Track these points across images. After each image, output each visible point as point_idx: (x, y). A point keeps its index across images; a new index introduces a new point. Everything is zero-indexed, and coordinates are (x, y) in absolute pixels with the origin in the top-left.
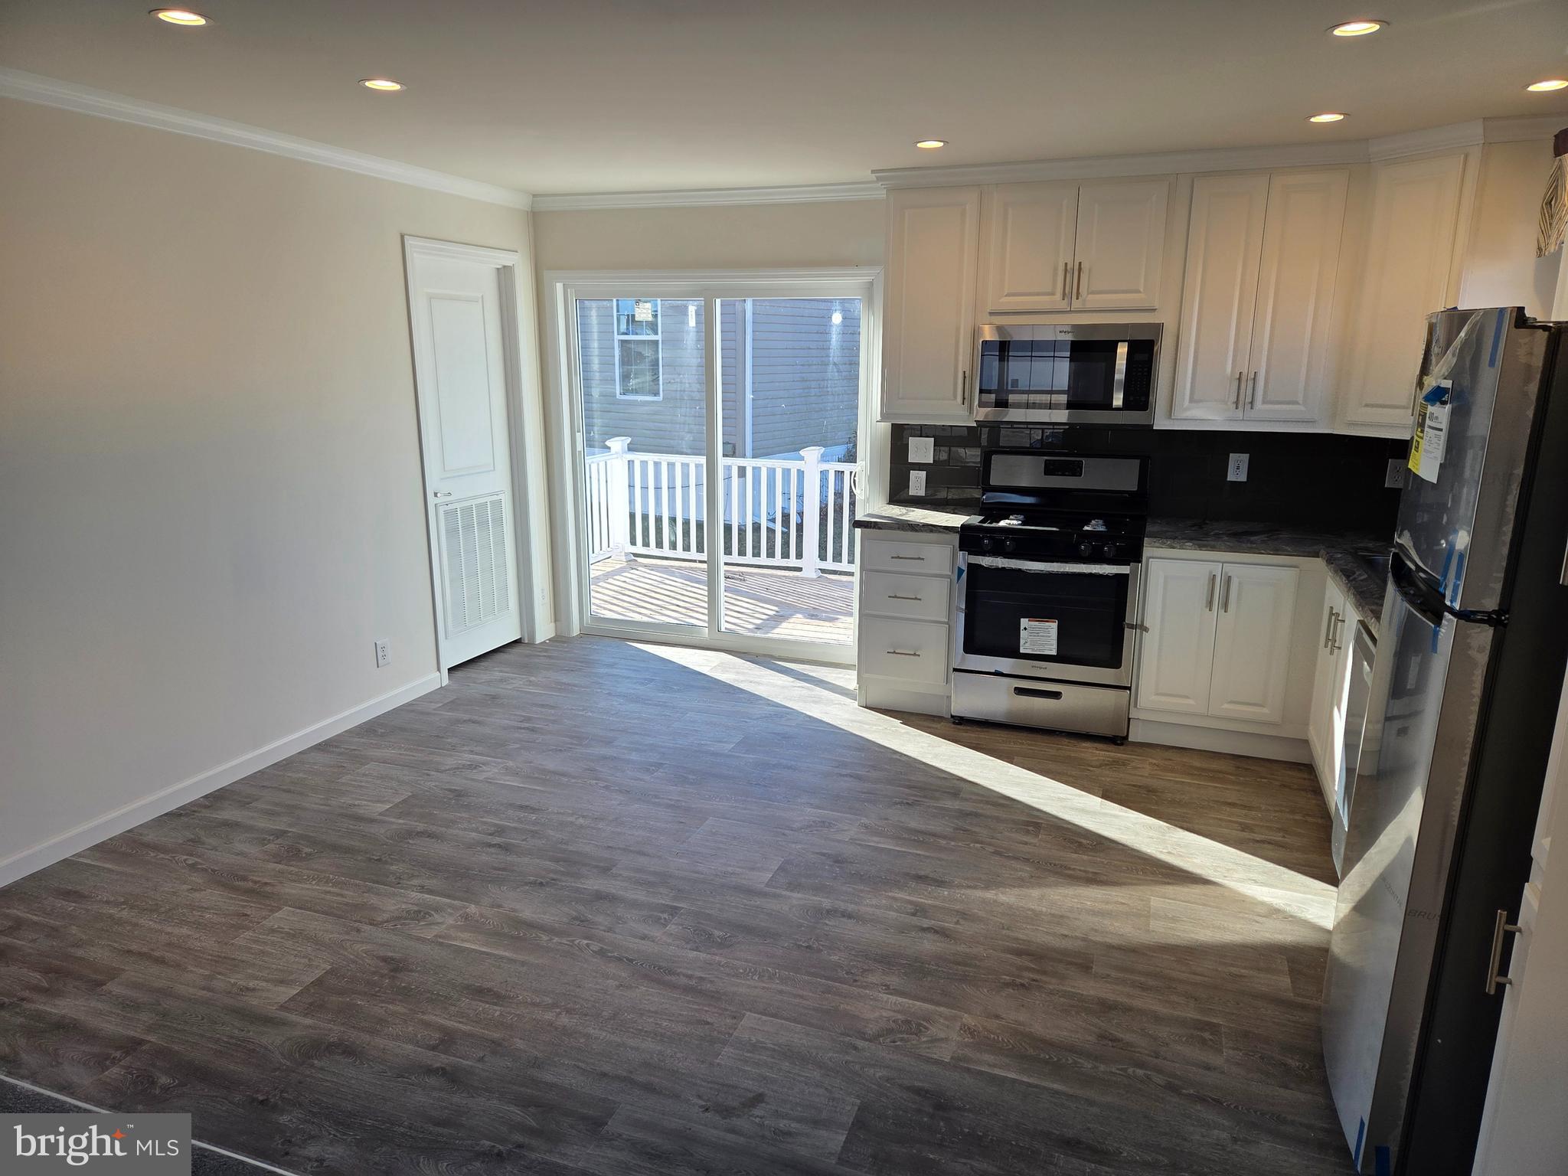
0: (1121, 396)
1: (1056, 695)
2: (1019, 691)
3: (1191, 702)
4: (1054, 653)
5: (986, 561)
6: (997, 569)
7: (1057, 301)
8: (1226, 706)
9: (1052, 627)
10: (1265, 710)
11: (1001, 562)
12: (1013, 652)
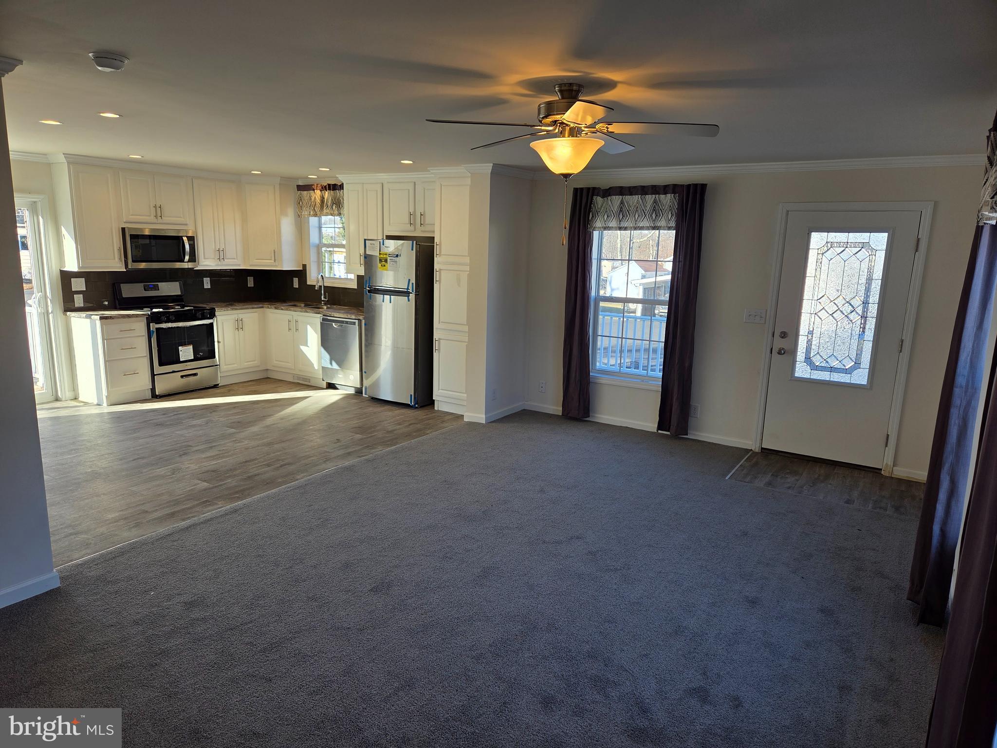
0: (188, 257)
1: (195, 375)
2: (182, 377)
3: (236, 365)
4: (193, 358)
5: (164, 326)
6: (169, 328)
7: (152, 219)
8: (246, 364)
9: (191, 348)
10: (256, 362)
11: (170, 325)
12: (178, 361)
